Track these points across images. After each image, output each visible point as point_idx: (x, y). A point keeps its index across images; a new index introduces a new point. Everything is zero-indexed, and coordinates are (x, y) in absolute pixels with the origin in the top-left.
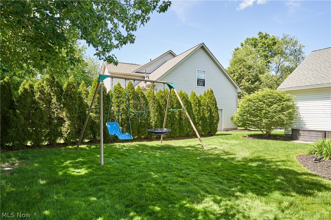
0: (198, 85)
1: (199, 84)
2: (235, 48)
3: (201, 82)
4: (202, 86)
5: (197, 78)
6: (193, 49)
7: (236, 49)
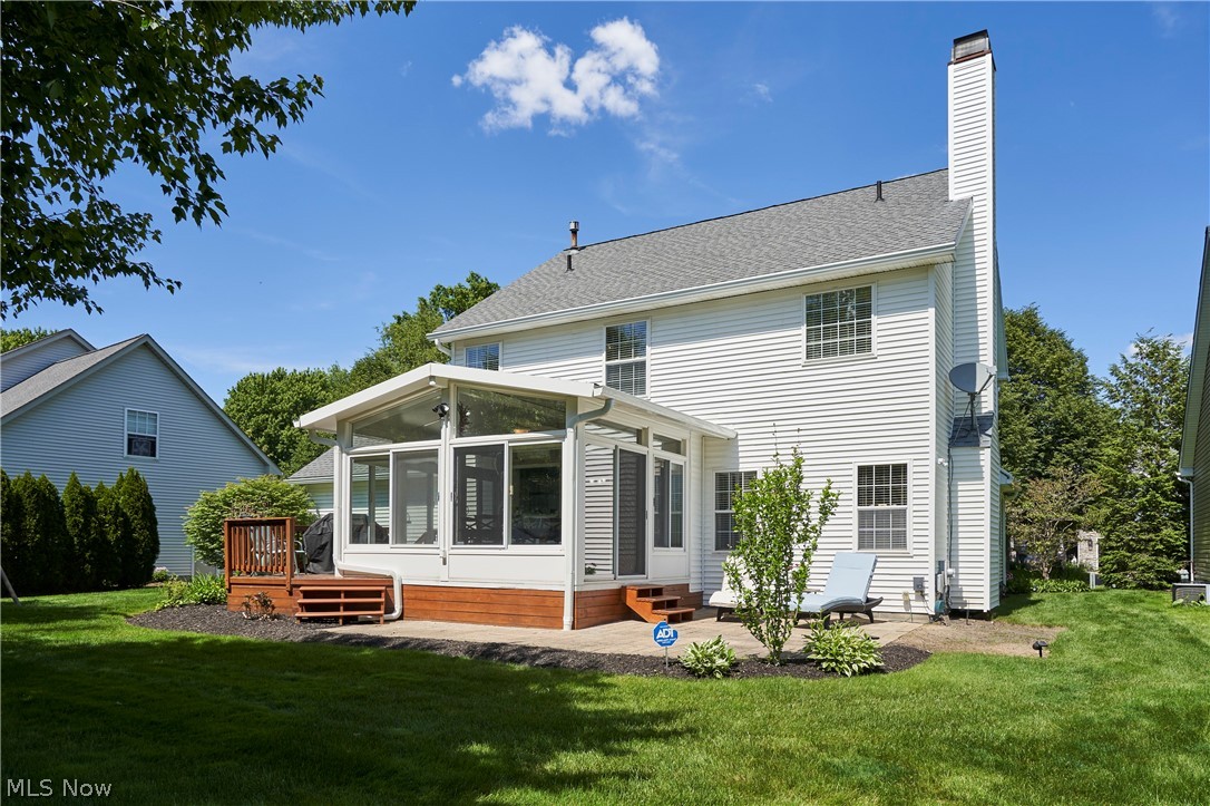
0: (129, 452)
1: (134, 450)
2: (397, 314)
3: (143, 446)
4: (145, 454)
5: (126, 433)
6: (125, 345)
7: (399, 318)
